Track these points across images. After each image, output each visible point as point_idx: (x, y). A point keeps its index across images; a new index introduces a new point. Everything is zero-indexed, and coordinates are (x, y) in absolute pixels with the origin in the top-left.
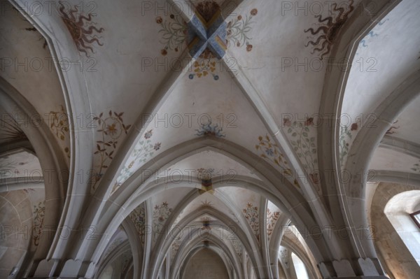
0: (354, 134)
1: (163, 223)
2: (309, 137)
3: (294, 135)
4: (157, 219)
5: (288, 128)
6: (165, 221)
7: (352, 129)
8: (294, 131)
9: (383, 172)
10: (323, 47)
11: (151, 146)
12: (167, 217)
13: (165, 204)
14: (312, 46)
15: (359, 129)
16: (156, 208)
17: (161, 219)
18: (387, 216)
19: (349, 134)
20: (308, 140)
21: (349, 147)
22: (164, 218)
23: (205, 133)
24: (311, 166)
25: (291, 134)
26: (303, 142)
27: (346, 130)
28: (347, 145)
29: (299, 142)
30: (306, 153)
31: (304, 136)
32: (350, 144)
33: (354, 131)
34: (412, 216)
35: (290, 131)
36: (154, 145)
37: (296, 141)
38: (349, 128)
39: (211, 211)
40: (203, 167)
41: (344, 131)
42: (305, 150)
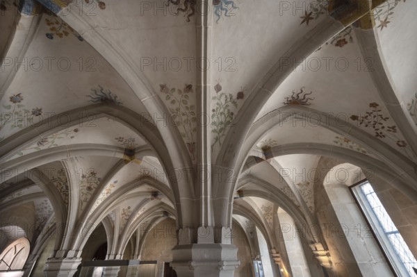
0: (240, 102)
1: (92, 192)
2: (189, 105)
3: (173, 102)
4: (85, 188)
5: (166, 95)
6: (94, 190)
7: (238, 98)
8: (172, 98)
9: (311, 144)
10: (187, 8)
11: (27, 111)
12: (96, 186)
13: (93, 174)
14: (174, 6)
15: (246, 97)
16: (83, 177)
17: (89, 188)
18: (326, 188)
19: (234, 103)
20: (187, 108)
21: (234, 117)
22: (92, 187)
23: (102, 100)
24: (190, 134)
25: (170, 101)
26: (182, 110)
27: (231, 98)
28: (232, 114)
29: (178, 110)
30: (185, 122)
31: (184, 103)
32: (235, 114)
33: (240, 100)
34: (350, 188)
35: (168, 98)
36: (31, 110)
37: (175, 109)
38: (235, 97)
39: (151, 182)
40: (122, 136)
41: (229, 100)
42: (184, 118)
